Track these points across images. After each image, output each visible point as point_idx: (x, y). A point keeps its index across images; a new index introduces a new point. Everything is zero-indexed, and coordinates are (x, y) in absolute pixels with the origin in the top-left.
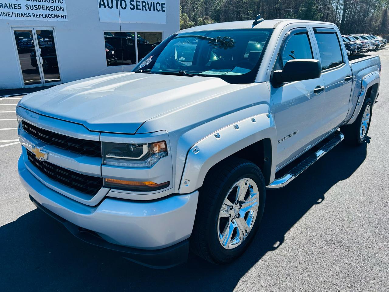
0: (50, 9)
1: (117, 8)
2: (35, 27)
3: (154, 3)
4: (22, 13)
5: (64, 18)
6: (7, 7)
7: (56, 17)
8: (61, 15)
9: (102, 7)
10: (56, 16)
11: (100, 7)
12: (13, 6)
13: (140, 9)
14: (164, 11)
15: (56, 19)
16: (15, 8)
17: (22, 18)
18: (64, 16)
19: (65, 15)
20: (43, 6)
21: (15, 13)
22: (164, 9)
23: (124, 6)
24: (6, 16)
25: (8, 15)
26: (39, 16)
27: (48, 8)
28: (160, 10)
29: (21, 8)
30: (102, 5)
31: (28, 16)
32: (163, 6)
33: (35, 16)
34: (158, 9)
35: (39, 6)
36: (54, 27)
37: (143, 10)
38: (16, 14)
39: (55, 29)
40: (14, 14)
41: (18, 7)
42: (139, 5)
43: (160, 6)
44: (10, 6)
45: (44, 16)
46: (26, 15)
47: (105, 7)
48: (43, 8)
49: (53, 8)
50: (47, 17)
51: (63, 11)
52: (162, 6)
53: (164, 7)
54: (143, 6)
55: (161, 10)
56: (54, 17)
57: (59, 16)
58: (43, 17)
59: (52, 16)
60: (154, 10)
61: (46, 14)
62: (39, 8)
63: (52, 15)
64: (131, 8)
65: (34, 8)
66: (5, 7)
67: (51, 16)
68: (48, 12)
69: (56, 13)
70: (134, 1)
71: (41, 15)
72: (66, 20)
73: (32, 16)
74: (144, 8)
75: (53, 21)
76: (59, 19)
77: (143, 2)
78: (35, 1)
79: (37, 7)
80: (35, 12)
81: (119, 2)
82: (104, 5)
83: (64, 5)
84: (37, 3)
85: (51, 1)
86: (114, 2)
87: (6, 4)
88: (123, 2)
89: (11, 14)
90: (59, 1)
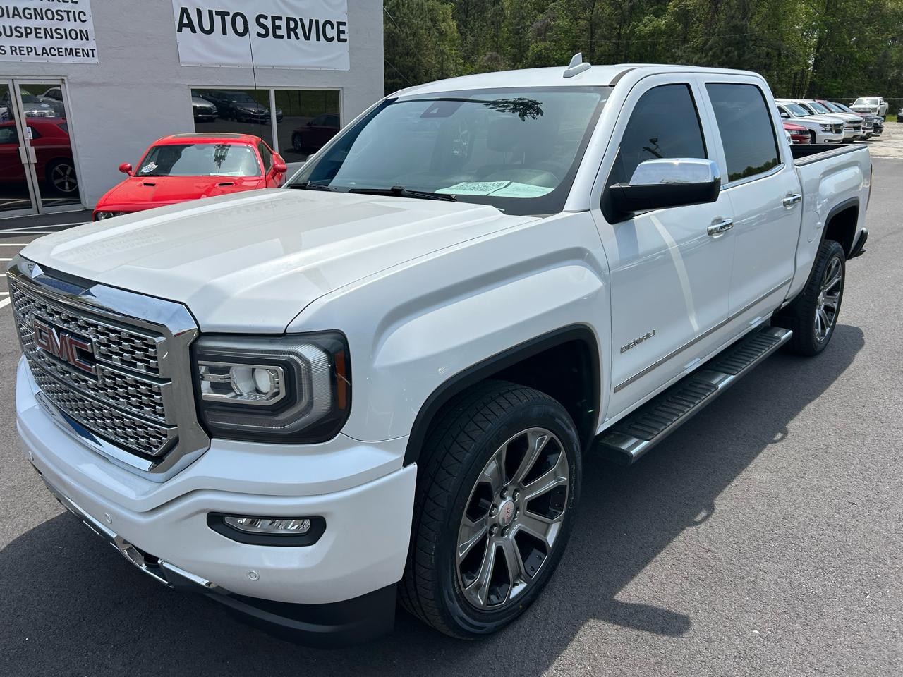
0: (55, 35)
1: (225, 33)
2: (17, 77)
3: (317, 22)
5: (88, 56)
7: (69, 54)
8: (83, 50)
9: (186, 30)
10: (69, 52)
11: (180, 30)
13: (282, 37)
14: (345, 41)
15: (70, 59)
18: (90, 52)
19: (93, 50)
20: (36, 29)
22: (342, 36)
23: (241, 30)
26: (25, 52)
27: (49, 33)
28: (332, 39)
30: (186, 25)
32: (342, 28)
33: (18, 51)
34: (329, 37)
35: (26, 28)
36: (65, 78)
37: (289, 37)
39: (66, 81)
42: (280, 28)
43: (332, 28)
45: (39, 52)
48: (36, 33)
49: (63, 33)
50: (46, 53)
51: (87, 39)
52: (338, 28)
53: (343, 32)
55: (336, 38)
56: (64, 53)
57: (76, 53)
58: (36, 54)
59: (59, 52)
60: (318, 39)
61: (44, 48)
62: (27, 34)
63: (58, 49)
64: (259, 34)
65: (15, 33)
67: (56, 52)
68: (47, 43)
69: (70, 44)
70: (266, 18)
71: (30, 50)
72: (95, 61)
73: (9, 51)
74: (292, 33)
75: (62, 64)
76: (76, 59)
77: (288, 20)
78: (17, 17)
79: (23, 31)
80: (17, 42)
81: (228, 19)
82: (190, 25)
83: (89, 26)
84: (23, 23)
85: (56, 16)
86: (217, 19)
90: (78, 16)
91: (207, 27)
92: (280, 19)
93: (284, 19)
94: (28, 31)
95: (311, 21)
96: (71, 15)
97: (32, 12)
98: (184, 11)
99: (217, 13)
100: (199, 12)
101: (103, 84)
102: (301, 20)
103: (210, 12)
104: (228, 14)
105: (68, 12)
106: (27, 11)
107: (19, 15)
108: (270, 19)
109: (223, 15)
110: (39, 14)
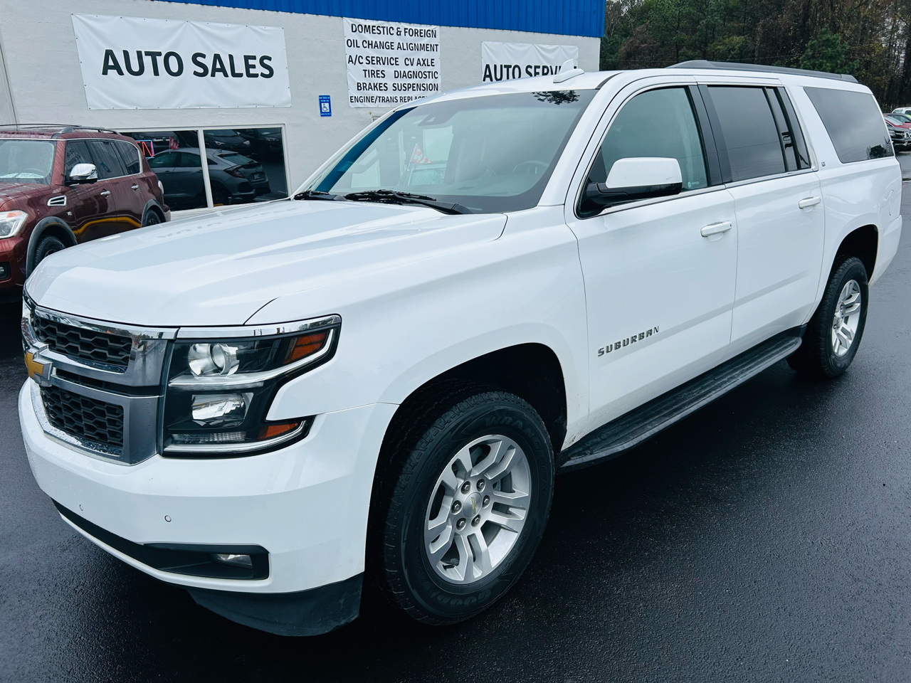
0: (422, 88)
1: (508, 79)
4: (388, 97)
6: (371, 88)
9: (488, 79)
11: (484, 80)
12: (378, 86)
16: (380, 90)
17: (387, 104)
20: (413, 84)
21: (380, 97)
23: (517, 76)
24: (369, 102)
25: (372, 99)
26: (407, 100)
27: (419, 87)
29: (387, 90)
30: (488, 76)
31: (395, 100)
33: (403, 99)
35: (408, 84)
40: (378, 98)
41: (383, 88)
42: (538, 72)
44: (374, 87)
46: (393, 99)
47: (491, 80)
48: (413, 87)
49: (425, 86)
51: (437, 90)
54: (543, 74)
62: (408, 88)
65: (403, 88)
66: (369, 88)
70: (531, 67)
73: (399, 99)
77: (544, 67)
78: (404, 77)
79: (406, 86)
80: (403, 94)
81: (511, 70)
82: (490, 76)
83: (438, 82)
84: (407, 81)
85: (424, 76)
86: (505, 70)
87: (370, 84)
88: (517, 69)
89: (375, 98)
90: (434, 75)
91: (499, 77)
92: (539, 67)
93: (541, 67)
94: (409, 86)
95: (557, 67)
96: (431, 74)
97: (412, 73)
98: (488, 66)
99: (505, 66)
100: (495, 66)
102: (551, 67)
103: (501, 66)
104: (510, 66)
105: (429, 72)
106: (410, 73)
108: (533, 68)
109: (508, 67)
110: (415, 75)
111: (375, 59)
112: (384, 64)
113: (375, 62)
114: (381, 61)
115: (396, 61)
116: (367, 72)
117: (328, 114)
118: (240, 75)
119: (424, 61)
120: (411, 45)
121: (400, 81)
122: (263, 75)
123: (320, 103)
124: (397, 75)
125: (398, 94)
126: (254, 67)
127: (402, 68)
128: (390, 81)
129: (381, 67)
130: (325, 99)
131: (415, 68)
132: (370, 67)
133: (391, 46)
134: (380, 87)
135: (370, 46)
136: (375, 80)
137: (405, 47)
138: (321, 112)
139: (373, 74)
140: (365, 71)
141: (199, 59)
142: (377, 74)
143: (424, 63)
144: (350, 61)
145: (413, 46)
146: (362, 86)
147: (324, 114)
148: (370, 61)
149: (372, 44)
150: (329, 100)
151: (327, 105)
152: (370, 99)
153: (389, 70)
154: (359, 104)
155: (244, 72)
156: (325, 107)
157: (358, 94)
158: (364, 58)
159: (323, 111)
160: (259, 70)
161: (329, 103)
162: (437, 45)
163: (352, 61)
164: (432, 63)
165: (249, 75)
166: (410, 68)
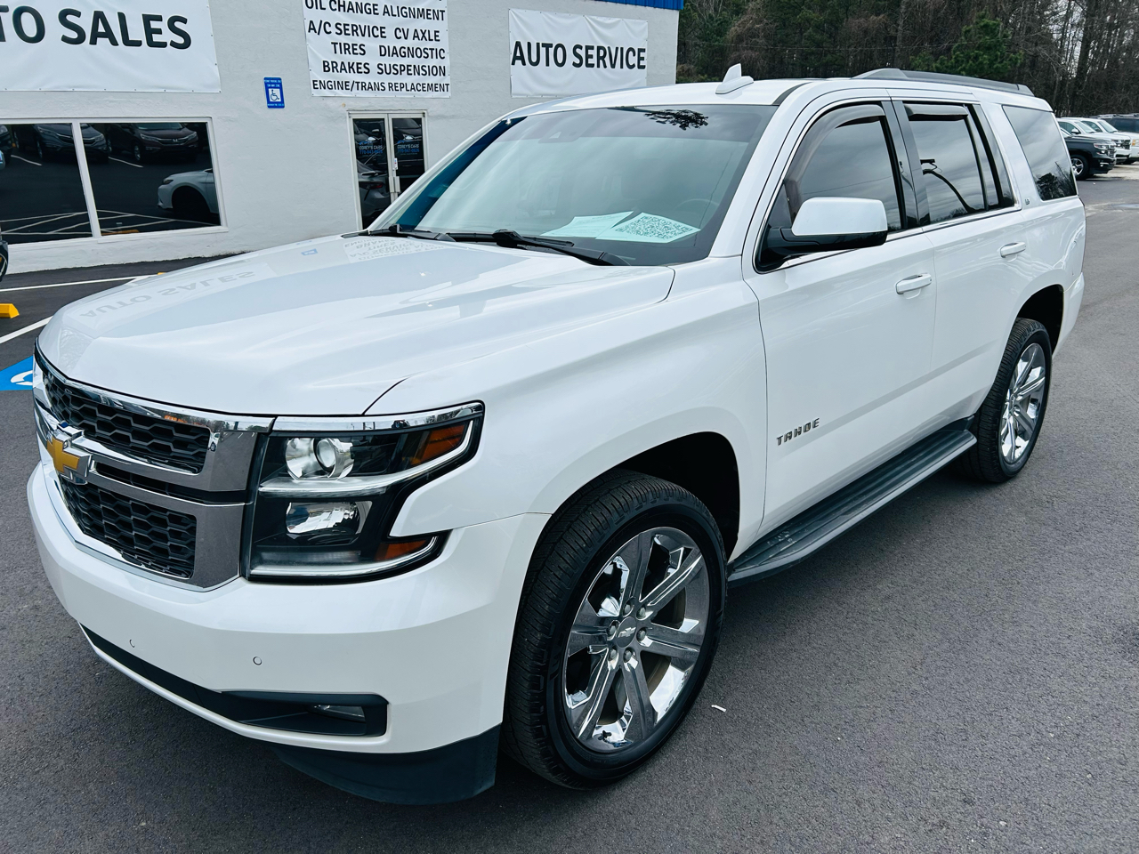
0: (421, 72)
1: (548, 64)
2: (392, 112)
3: (622, 49)
4: (370, 83)
5: (444, 91)
6: (345, 69)
7: (430, 90)
8: (440, 85)
9: (519, 62)
10: (431, 87)
11: (513, 63)
12: (355, 67)
13: (592, 66)
14: (643, 67)
15: (431, 94)
16: (358, 72)
17: (369, 94)
18: (445, 87)
19: (447, 85)
20: (408, 66)
21: (358, 83)
22: (642, 63)
23: (560, 61)
24: (342, 88)
25: (346, 86)
26: (399, 88)
27: (417, 70)
28: (634, 66)
29: (368, 72)
30: (518, 58)
31: (381, 88)
33: (394, 87)
34: (631, 64)
35: (401, 66)
36: (426, 111)
37: (598, 66)
38: (360, 85)
39: (426, 114)
40: (356, 84)
41: (363, 70)
42: (591, 57)
43: (634, 55)
44: (350, 68)
45: (409, 88)
46: (377, 87)
47: (524, 64)
48: (408, 70)
49: (427, 69)
50: (414, 89)
51: (444, 75)
52: (639, 55)
53: (643, 59)
54: (599, 58)
55: (636, 65)
56: (426, 89)
57: (435, 87)
58: (407, 90)
60: (622, 67)
61: (412, 84)
62: (401, 71)
63: (423, 84)
64: (574, 64)
65: (393, 71)
66: (341, 69)
67: (422, 88)
68: (415, 79)
69: (431, 80)
70: (581, 48)
71: (403, 86)
72: (447, 95)
73: (386, 86)
74: (601, 61)
75: (423, 99)
76: (435, 94)
77: (599, 48)
78: (395, 56)
79: (398, 68)
80: (393, 79)
81: (551, 50)
82: (522, 58)
83: (446, 63)
84: (399, 61)
85: (424, 54)
86: (543, 50)
87: (343, 63)
88: (560, 50)
89: (350, 84)
90: (439, 53)
91: (534, 60)
92: (592, 48)
93: (596, 48)
94: (402, 68)
95: (617, 48)
96: (434, 52)
97: (406, 50)
98: (518, 44)
99: (544, 45)
100: (529, 44)
101: (453, 117)
102: (609, 48)
103: (538, 44)
104: (551, 45)
105: (432, 49)
106: (403, 50)
107: (396, 53)
108: (584, 48)
109: (547, 46)
110: (411, 52)
111: (350, 28)
112: (363, 35)
113: (350, 32)
114: (359, 31)
115: (382, 32)
116: (338, 46)
117: (280, 105)
118: (138, 44)
119: (424, 34)
120: (404, 10)
121: (389, 61)
122: (173, 44)
123: (267, 89)
124: (384, 51)
125: (386, 79)
126: (159, 32)
127: (390, 42)
128: (373, 59)
129: (358, 40)
130: (273, 83)
131: (411, 43)
132: (342, 39)
133: (374, 9)
134: (358, 68)
135: (342, 8)
136: (350, 58)
137: (395, 12)
138: (269, 102)
139: (346, 48)
140: (335, 44)
141: (70, 18)
142: (354, 49)
143: (424, 36)
144: (312, 28)
145: (407, 10)
146: (330, 66)
147: (273, 105)
148: (342, 29)
149: (344, 6)
150: (281, 84)
151: (277, 91)
152: (344, 85)
153: (372, 44)
154: (326, 92)
155: (142, 37)
156: (273, 94)
157: (325, 77)
158: (333, 25)
159: (273, 99)
160: (167, 36)
161: (281, 88)
162: (443, 12)
163: (314, 29)
164: (436, 36)
165: (151, 44)
166: (403, 43)
